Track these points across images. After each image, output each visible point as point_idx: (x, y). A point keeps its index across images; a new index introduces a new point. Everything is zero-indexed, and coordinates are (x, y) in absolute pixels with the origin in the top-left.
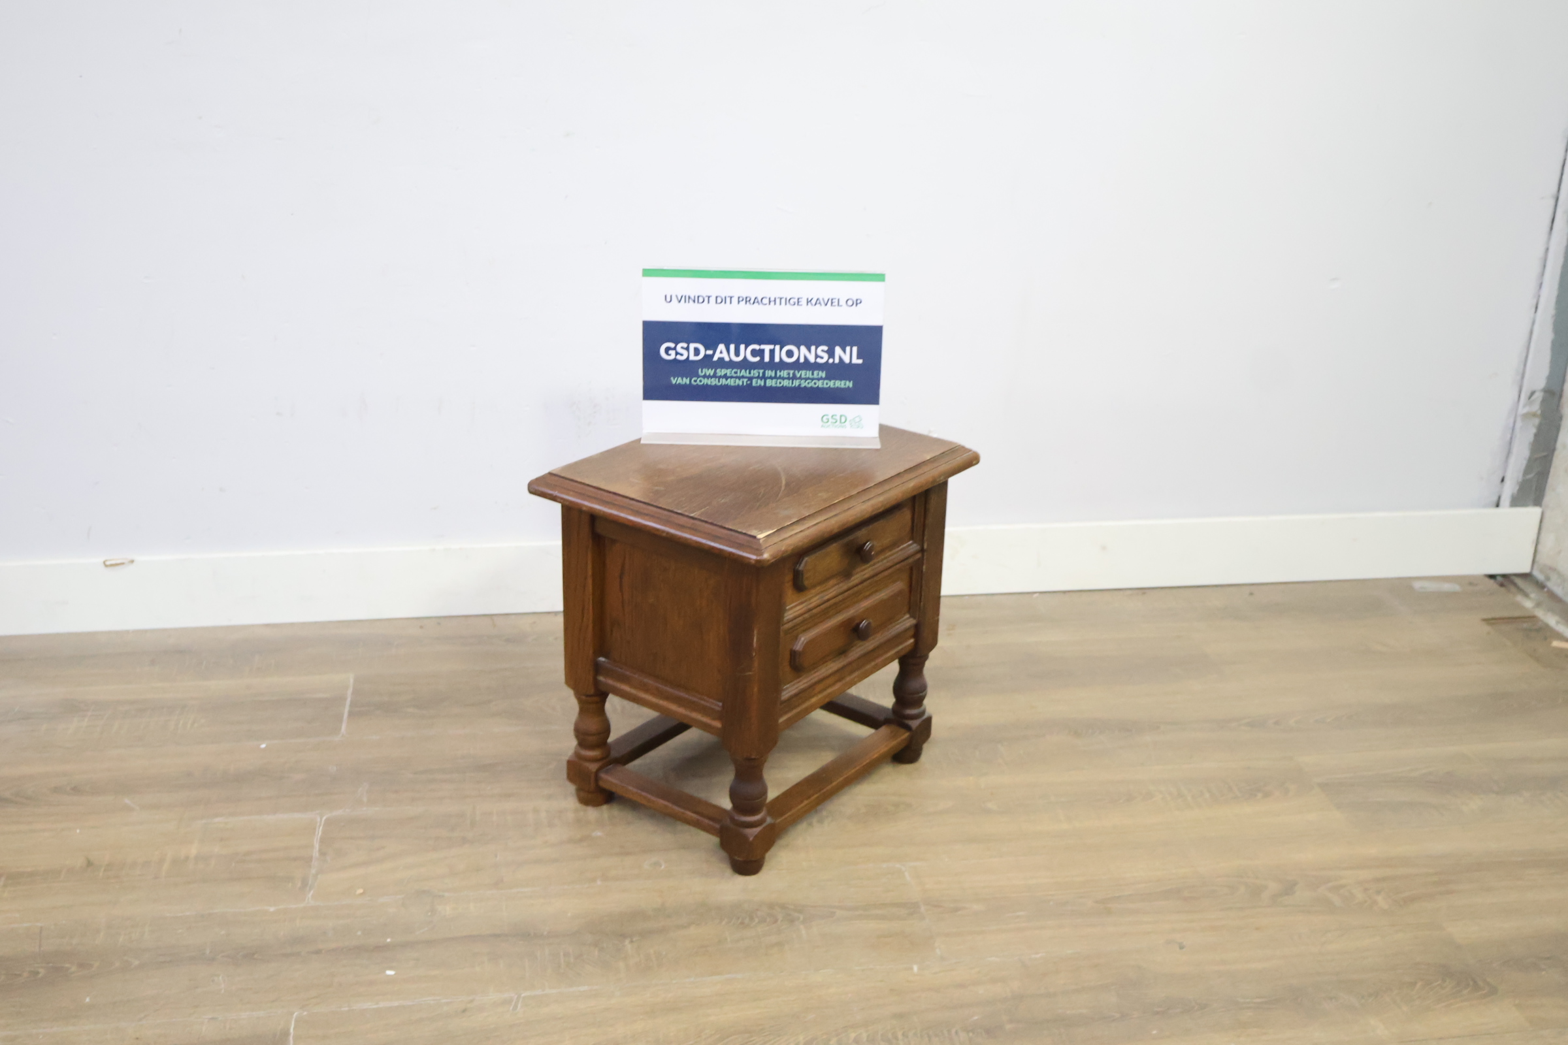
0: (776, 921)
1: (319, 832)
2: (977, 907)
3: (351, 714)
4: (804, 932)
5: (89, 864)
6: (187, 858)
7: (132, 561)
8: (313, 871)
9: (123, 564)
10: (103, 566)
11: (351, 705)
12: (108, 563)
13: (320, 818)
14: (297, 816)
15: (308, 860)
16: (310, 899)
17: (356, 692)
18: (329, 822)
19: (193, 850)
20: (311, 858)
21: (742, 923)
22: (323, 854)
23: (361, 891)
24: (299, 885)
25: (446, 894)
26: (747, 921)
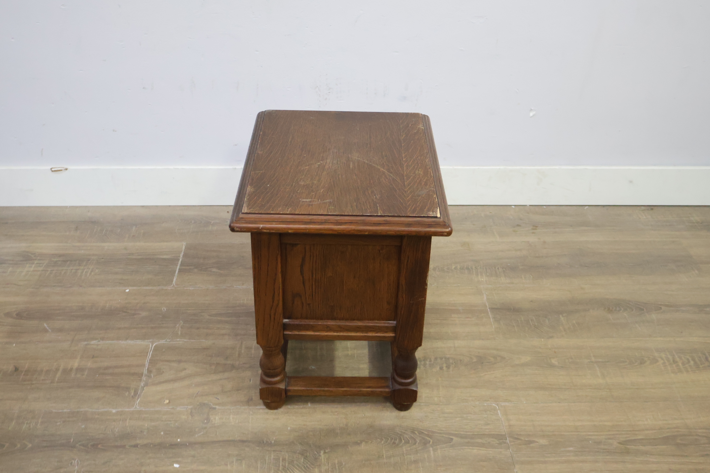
0: (415, 444)
1: (150, 356)
2: (543, 441)
3: (180, 271)
4: (432, 452)
5: (16, 369)
6: (71, 369)
7: (66, 169)
8: (142, 384)
9: (62, 170)
10: (51, 171)
11: (182, 265)
12: (53, 170)
13: (150, 345)
14: (139, 342)
15: (141, 375)
16: (137, 406)
17: (185, 255)
18: (156, 349)
19: (76, 364)
20: (142, 374)
21: (394, 443)
22: (149, 371)
23: (167, 401)
24: (132, 394)
25: (217, 407)
26: (397, 442)
